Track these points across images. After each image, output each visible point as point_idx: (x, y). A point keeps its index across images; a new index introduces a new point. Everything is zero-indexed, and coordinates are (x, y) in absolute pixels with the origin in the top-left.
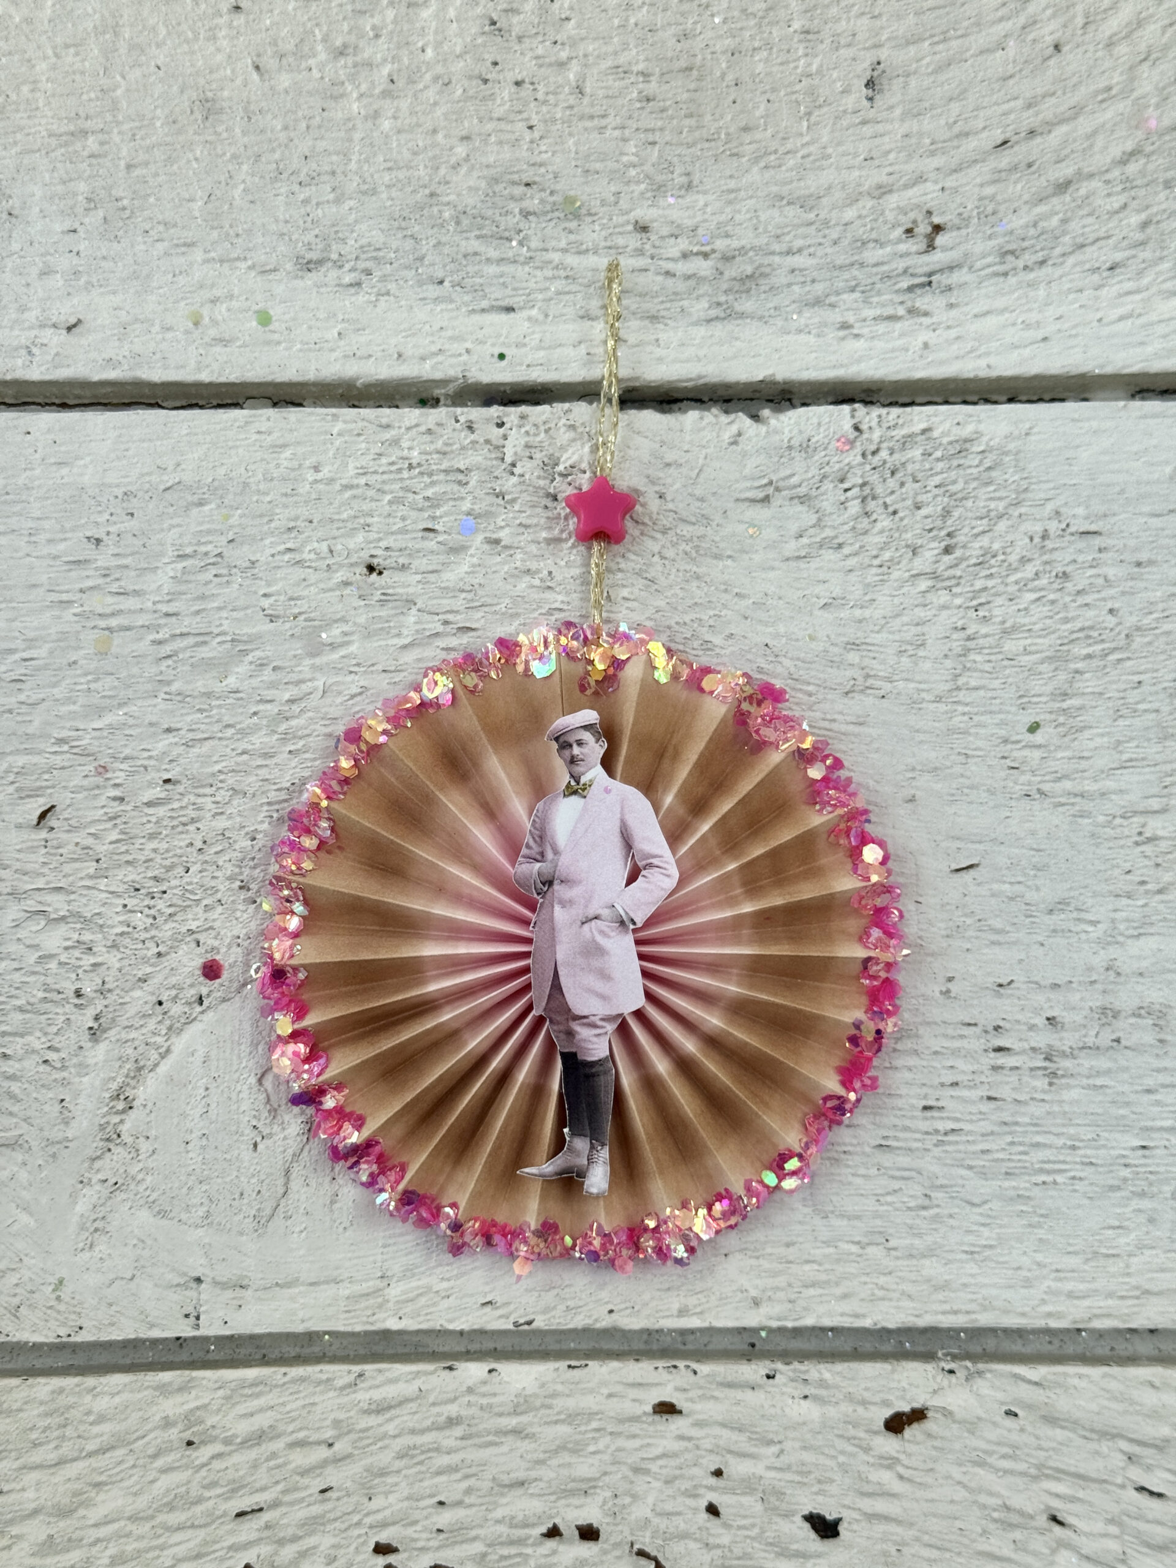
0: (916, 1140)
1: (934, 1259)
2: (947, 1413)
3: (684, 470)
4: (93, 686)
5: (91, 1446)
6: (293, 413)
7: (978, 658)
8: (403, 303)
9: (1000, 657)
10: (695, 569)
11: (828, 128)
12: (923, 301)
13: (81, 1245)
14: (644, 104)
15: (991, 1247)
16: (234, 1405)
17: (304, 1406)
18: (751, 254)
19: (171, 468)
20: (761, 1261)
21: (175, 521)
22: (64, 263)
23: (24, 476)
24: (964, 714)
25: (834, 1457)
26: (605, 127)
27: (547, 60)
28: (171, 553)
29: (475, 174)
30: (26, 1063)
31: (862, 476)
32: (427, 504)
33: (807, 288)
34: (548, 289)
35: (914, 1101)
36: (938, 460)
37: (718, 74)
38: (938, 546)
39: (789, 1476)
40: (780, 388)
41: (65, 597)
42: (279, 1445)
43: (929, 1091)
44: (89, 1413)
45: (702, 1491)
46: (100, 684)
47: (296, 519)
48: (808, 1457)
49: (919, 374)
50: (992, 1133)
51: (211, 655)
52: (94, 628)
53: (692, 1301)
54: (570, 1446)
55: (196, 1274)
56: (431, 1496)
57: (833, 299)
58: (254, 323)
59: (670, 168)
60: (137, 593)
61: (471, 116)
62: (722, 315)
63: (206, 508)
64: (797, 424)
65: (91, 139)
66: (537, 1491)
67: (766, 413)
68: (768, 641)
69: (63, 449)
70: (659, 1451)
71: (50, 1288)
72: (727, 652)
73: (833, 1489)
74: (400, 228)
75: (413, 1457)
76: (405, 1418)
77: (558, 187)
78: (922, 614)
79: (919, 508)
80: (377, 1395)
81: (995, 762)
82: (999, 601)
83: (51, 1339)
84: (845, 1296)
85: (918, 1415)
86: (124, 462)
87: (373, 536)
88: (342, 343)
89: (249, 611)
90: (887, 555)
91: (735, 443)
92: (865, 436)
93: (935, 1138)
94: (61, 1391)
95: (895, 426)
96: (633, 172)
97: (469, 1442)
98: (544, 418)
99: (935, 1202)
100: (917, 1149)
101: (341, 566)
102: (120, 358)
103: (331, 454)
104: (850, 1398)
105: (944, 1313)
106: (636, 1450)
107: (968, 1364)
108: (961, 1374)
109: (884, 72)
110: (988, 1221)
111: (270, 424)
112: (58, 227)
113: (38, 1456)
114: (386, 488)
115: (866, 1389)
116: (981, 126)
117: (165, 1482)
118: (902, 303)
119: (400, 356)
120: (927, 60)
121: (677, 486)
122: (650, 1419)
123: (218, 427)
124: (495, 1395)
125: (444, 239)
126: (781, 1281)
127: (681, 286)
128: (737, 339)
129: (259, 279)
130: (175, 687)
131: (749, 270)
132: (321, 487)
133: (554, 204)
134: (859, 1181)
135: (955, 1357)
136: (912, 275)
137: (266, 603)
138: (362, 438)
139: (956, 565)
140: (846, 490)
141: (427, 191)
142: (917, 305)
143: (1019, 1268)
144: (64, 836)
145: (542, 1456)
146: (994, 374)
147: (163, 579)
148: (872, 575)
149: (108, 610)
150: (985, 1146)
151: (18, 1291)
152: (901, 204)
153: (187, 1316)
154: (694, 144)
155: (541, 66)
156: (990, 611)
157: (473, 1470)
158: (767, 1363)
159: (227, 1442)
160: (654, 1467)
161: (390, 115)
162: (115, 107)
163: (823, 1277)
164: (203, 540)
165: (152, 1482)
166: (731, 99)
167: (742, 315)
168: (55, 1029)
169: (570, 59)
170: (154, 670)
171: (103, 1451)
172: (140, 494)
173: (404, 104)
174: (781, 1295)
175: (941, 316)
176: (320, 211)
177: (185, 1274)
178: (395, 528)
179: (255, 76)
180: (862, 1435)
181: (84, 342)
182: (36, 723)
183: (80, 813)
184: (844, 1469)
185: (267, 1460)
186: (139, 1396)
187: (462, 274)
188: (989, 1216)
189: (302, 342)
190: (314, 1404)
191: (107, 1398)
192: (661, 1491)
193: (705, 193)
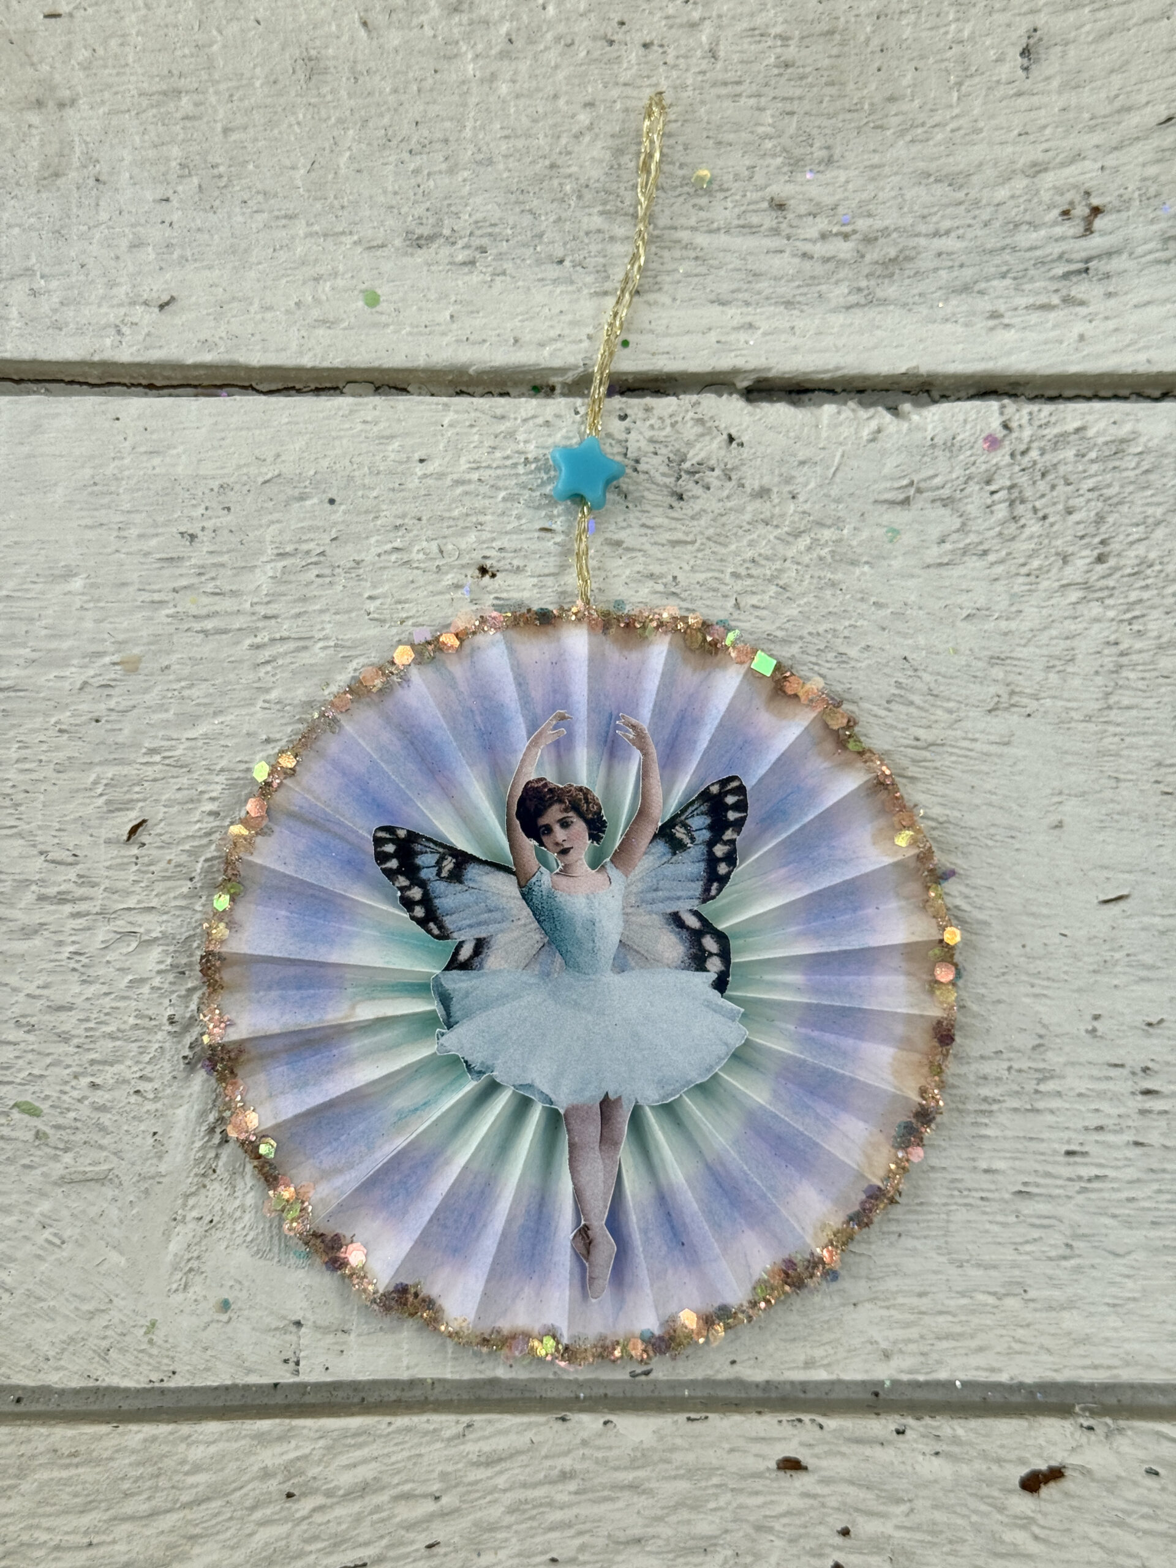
0: (1057, 1187)
1: (1075, 1312)
2: (1085, 1472)
3: (818, 468)
4: (186, 693)
5: (185, 1498)
6: (401, 402)
7: (1132, 675)
8: (520, 283)
9: (1156, 674)
10: (829, 575)
11: (980, 101)
12: (1080, 289)
13: (174, 1286)
14: (782, 70)
15: (1134, 1299)
16: (335, 1456)
17: (409, 1458)
18: (895, 235)
19: (270, 459)
20: (892, 1312)
21: (276, 516)
22: (156, 234)
23: (112, 465)
24: (1115, 735)
25: (968, 1517)
26: (739, 95)
27: (678, 21)
28: (270, 551)
29: (599, 144)
30: (116, 1094)
31: (1010, 478)
32: (545, 501)
33: (956, 274)
34: (676, 270)
35: (1056, 1146)
36: (1092, 461)
37: (862, 38)
38: (1090, 554)
39: (919, 1536)
40: (922, 380)
41: (156, 597)
42: (383, 1498)
43: (1073, 1135)
44: (183, 1462)
45: (828, 1550)
46: (193, 690)
47: (404, 516)
48: (940, 1516)
49: (1073, 369)
50: (1138, 1180)
51: (312, 661)
52: (188, 630)
53: (819, 1353)
54: (689, 1502)
55: (295, 1318)
56: (543, 1553)
57: (982, 285)
58: (360, 304)
59: (809, 140)
60: (233, 593)
61: (596, 81)
62: (863, 301)
63: (308, 503)
64: (942, 420)
65: (185, 99)
66: (654, 1549)
67: (906, 407)
68: (906, 654)
69: (155, 437)
70: (782, 1508)
71: (144, 1329)
72: (863, 665)
73: (966, 1549)
74: (517, 202)
75: (525, 1511)
76: (515, 1471)
77: (688, 160)
78: (1073, 627)
79: (1070, 513)
80: (486, 1447)
81: (1147, 787)
82: (1155, 614)
83: (143, 1385)
84: (981, 1349)
85: (1056, 1474)
86: (221, 452)
87: (486, 535)
88: (454, 326)
89: (353, 615)
90: (1036, 563)
91: (873, 440)
92: (1014, 435)
93: (1077, 1186)
94: (154, 1439)
95: (1047, 424)
96: (768, 144)
97: (583, 1497)
98: (670, 411)
99: (1077, 1252)
100: (1059, 1196)
101: (452, 567)
102: (217, 339)
103: (441, 447)
104: (984, 1456)
105: (1084, 1368)
106: (759, 1507)
107: (1108, 1420)
108: (1100, 1430)
109: (1040, 40)
110: (1132, 1272)
111: (377, 413)
112: (150, 195)
113: (130, 1507)
114: (501, 484)
115: (1002, 1446)
116: (1144, 100)
117: (265, 1534)
118: (1057, 291)
119: (516, 341)
120: (1087, 28)
121: (812, 485)
122: (774, 1475)
123: (321, 415)
124: (610, 1448)
125: (564, 215)
126: (913, 1333)
127: (819, 269)
128: (878, 327)
129: (365, 255)
130: (273, 695)
131: (893, 253)
132: (430, 482)
133: (684, 178)
134: (995, 1228)
135: (1093, 1413)
136: (1069, 261)
137: (372, 606)
138: (475, 430)
139: (1110, 575)
140: (993, 493)
141: (547, 163)
142: (1073, 293)
143: (1164, 1322)
144: (155, 853)
145: (659, 1513)
146: (1154, 369)
147: (262, 579)
148: (1019, 584)
149: (204, 612)
150: (1132, 1194)
151: (109, 1333)
152: (1058, 184)
153: (286, 1361)
154: (835, 115)
155: (671, 27)
156: (1145, 624)
157: (588, 1526)
158: (897, 1417)
159: (329, 1494)
160: (778, 1526)
161: (508, 77)
162: (210, 66)
163: (958, 1329)
164: (304, 538)
165: (250, 1535)
166: (876, 65)
167: (884, 302)
168: (147, 1058)
169: (703, 19)
170: (252, 676)
171: (198, 1502)
172: (237, 487)
173: (524, 67)
174: (912, 1347)
175: (1098, 306)
176: (431, 183)
177: (284, 1318)
178: (509, 527)
179: (362, 33)
180: (996, 1493)
181: (178, 321)
182: (126, 732)
183: (173, 828)
184: (977, 1529)
185: (371, 1513)
186: (235, 1445)
187: (584, 253)
188: (1133, 1267)
189: (411, 325)
190: (420, 1455)
191: (202, 1448)
192: (786, 1551)
193: (846, 168)
